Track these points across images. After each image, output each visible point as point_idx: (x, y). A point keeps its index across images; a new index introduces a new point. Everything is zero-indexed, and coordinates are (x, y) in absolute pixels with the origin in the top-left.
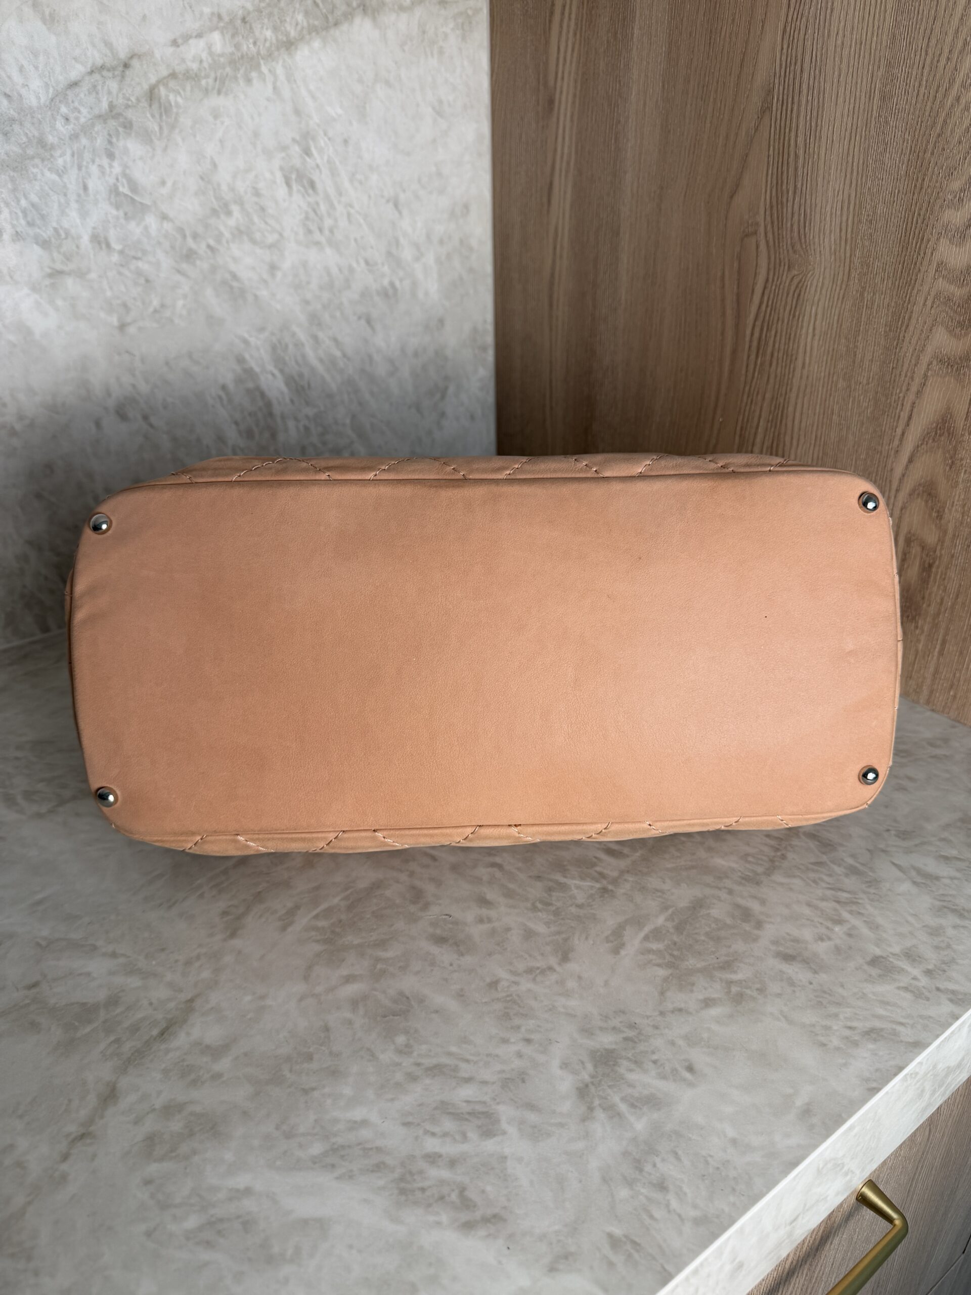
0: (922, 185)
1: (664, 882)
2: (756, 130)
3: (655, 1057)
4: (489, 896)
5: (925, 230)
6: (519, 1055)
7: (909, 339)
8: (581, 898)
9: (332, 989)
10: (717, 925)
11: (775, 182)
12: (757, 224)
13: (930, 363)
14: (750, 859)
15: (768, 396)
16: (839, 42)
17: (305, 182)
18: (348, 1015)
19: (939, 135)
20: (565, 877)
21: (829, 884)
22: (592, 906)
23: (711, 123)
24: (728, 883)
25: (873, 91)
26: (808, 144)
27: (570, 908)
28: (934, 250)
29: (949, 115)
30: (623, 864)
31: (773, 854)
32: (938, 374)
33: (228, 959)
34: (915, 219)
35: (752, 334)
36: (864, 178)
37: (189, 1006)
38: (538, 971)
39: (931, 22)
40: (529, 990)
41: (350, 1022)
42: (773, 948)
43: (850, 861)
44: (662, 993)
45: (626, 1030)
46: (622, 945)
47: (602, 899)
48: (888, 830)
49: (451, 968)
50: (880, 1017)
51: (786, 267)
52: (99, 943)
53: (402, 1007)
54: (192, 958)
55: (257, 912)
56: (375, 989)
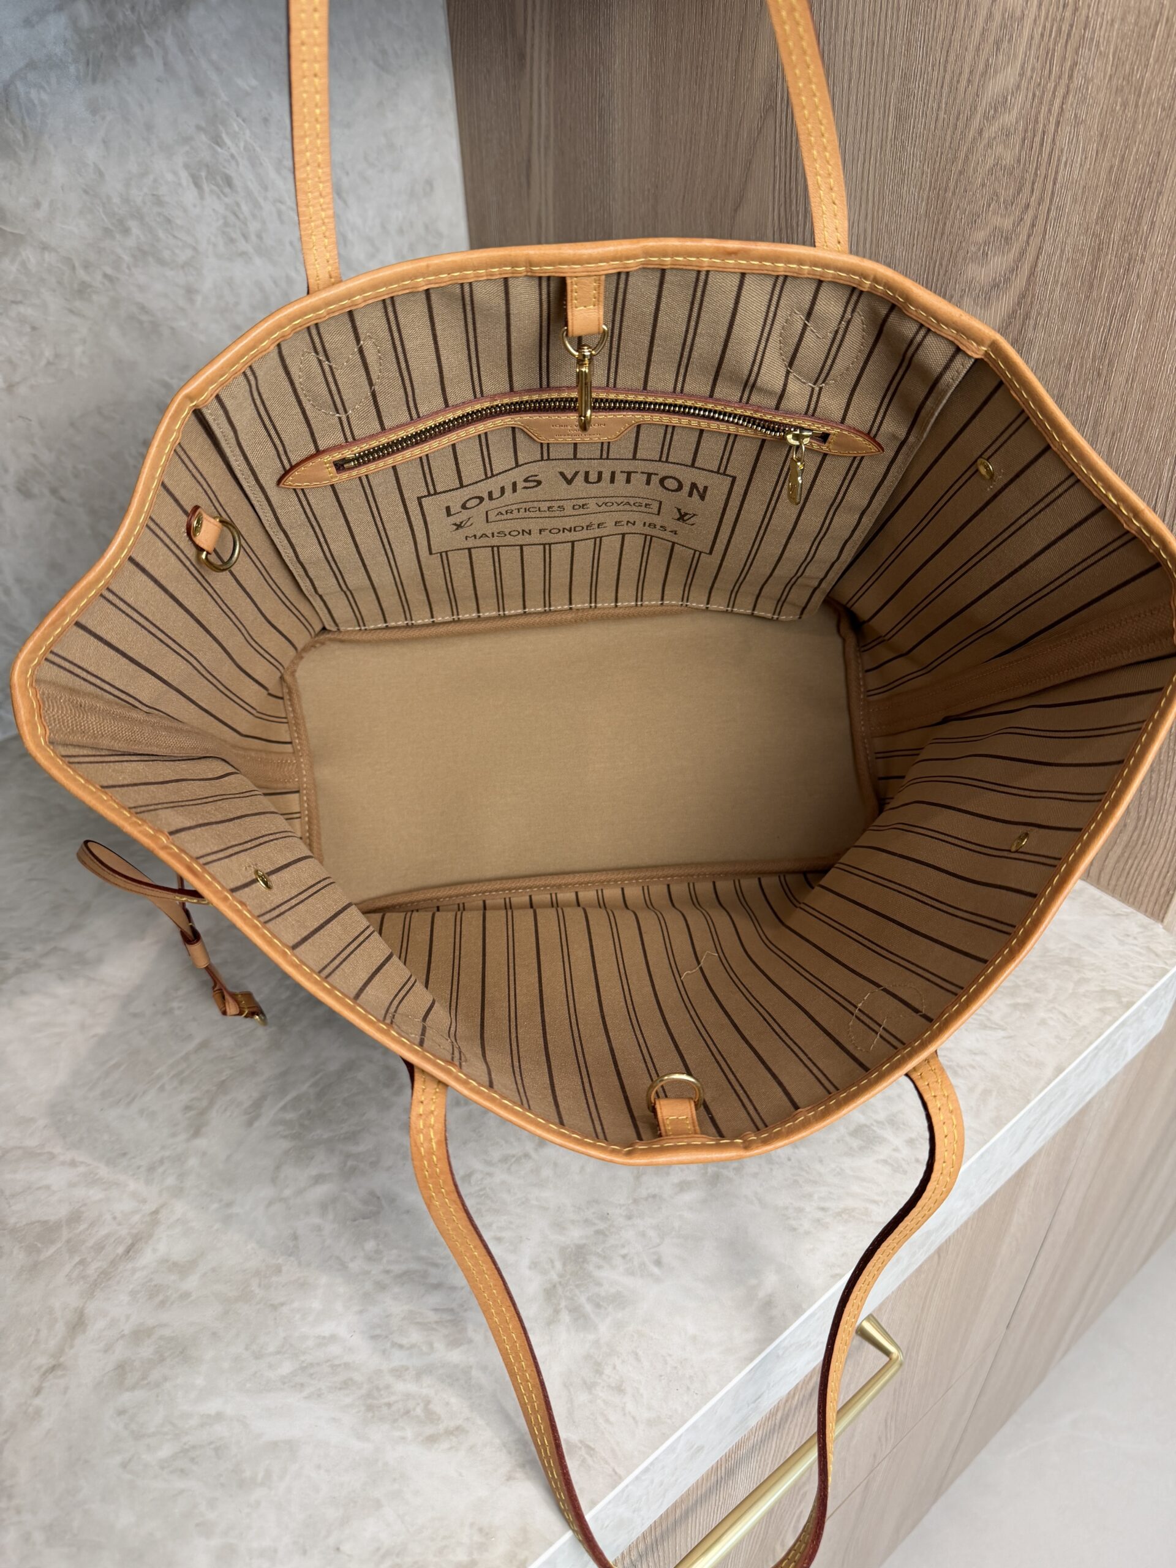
0: (943, 229)
2: (760, 132)
3: (624, 1251)
5: (947, 286)
9: (301, 1192)
11: (782, 199)
16: (848, 39)
17: (218, 178)
18: (317, 1220)
19: (961, 173)
23: (708, 115)
25: (887, 106)
29: (970, 151)
33: (192, 1162)
34: (936, 269)
36: (880, 212)
37: (154, 1219)
39: (949, 32)
40: (503, 1182)
41: (319, 1229)
44: (638, 1178)
45: (598, 1222)
50: (853, 1195)
52: (57, 1150)
53: (372, 1208)
54: (155, 1163)
55: (221, 1106)
56: (345, 1190)
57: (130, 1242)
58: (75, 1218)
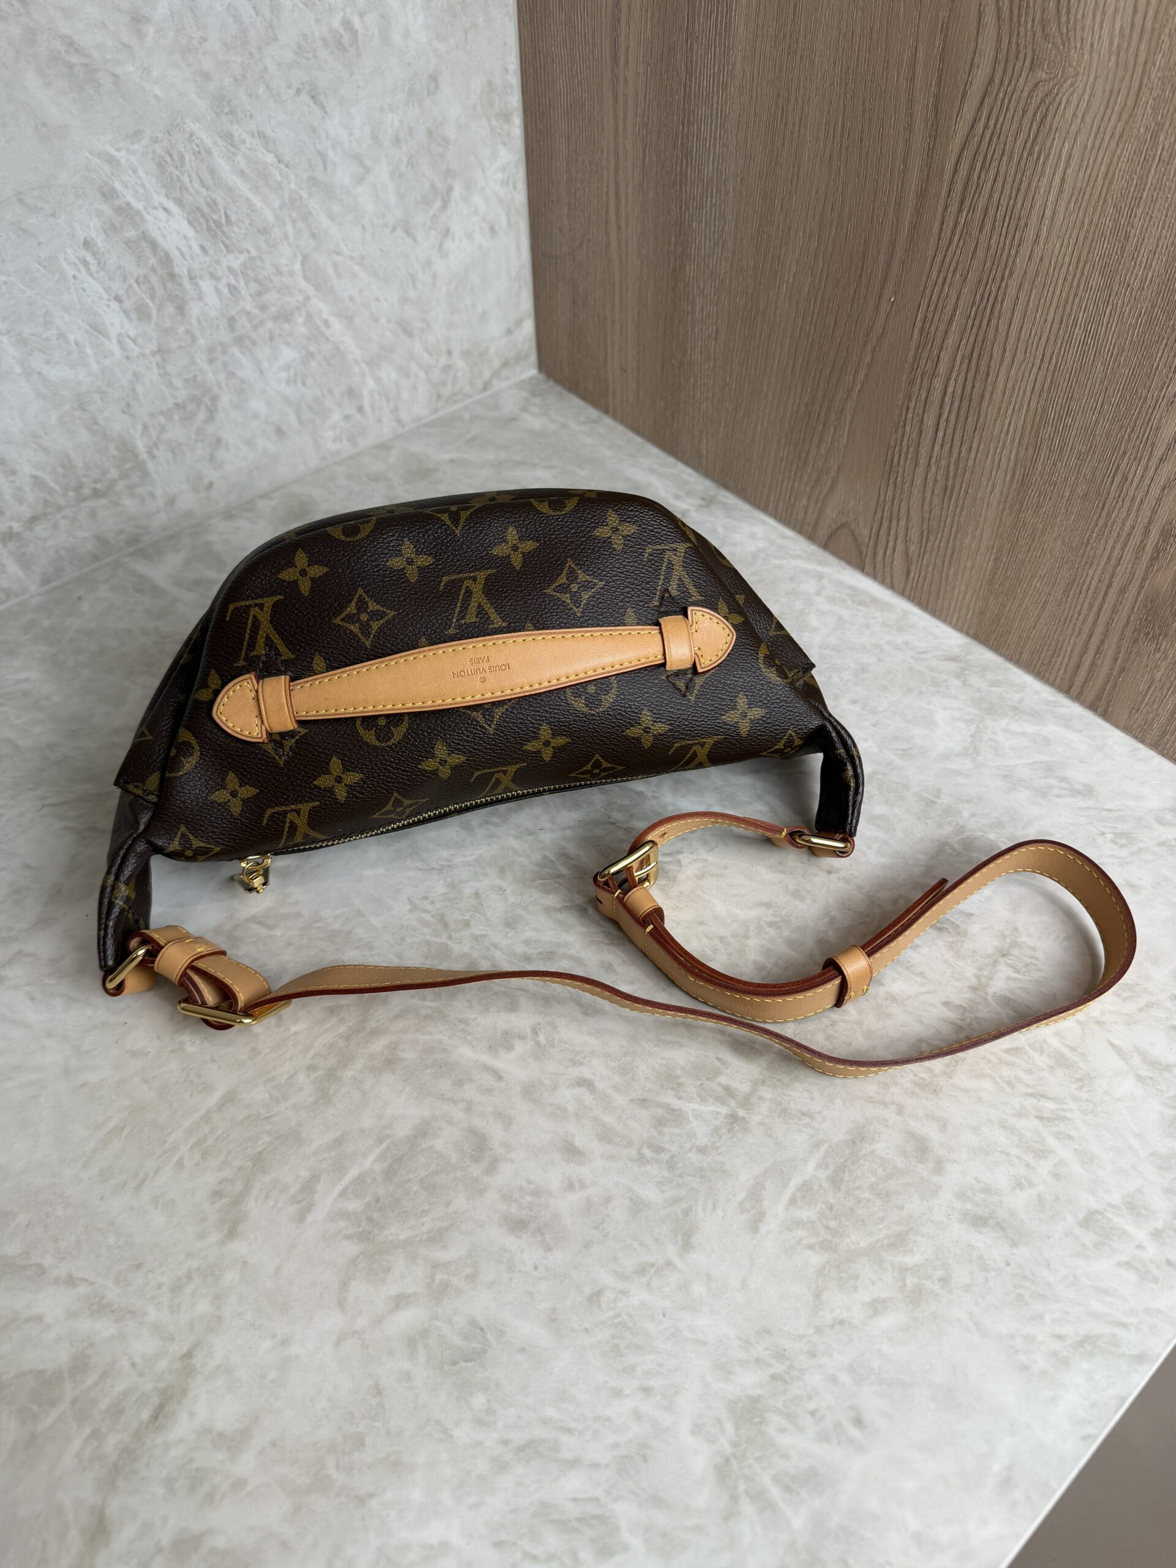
1: (812, 1099)
3: (812, 1405)
4: (579, 1142)
6: (637, 1416)
8: (702, 1135)
9: (378, 1321)
10: (884, 1170)
15: (973, 276)
18: (406, 1365)
20: (680, 1098)
21: (1028, 1086)
22: (717, 1148)
27: (690, 1155)
33: (231, 1277)
35: (955, 171)
37: (186, 1366)
38: (653, 1270)
40: (643, 1305)
41: (408, 1377)
42: (959, 1205)
44: (817, 1296)
45: (773, 1361)
46: (762, 1215)
47: (731, 1135)
49: (535, 1273)
50: (1096, 1316)
51: (1027, 63)
52: (48, 1261)
53: (475, 1345)
54: (180, 1279)
55: (261, 1190)
56: (437, 1318)
57: (157, 1401)
58: (80, 1365)
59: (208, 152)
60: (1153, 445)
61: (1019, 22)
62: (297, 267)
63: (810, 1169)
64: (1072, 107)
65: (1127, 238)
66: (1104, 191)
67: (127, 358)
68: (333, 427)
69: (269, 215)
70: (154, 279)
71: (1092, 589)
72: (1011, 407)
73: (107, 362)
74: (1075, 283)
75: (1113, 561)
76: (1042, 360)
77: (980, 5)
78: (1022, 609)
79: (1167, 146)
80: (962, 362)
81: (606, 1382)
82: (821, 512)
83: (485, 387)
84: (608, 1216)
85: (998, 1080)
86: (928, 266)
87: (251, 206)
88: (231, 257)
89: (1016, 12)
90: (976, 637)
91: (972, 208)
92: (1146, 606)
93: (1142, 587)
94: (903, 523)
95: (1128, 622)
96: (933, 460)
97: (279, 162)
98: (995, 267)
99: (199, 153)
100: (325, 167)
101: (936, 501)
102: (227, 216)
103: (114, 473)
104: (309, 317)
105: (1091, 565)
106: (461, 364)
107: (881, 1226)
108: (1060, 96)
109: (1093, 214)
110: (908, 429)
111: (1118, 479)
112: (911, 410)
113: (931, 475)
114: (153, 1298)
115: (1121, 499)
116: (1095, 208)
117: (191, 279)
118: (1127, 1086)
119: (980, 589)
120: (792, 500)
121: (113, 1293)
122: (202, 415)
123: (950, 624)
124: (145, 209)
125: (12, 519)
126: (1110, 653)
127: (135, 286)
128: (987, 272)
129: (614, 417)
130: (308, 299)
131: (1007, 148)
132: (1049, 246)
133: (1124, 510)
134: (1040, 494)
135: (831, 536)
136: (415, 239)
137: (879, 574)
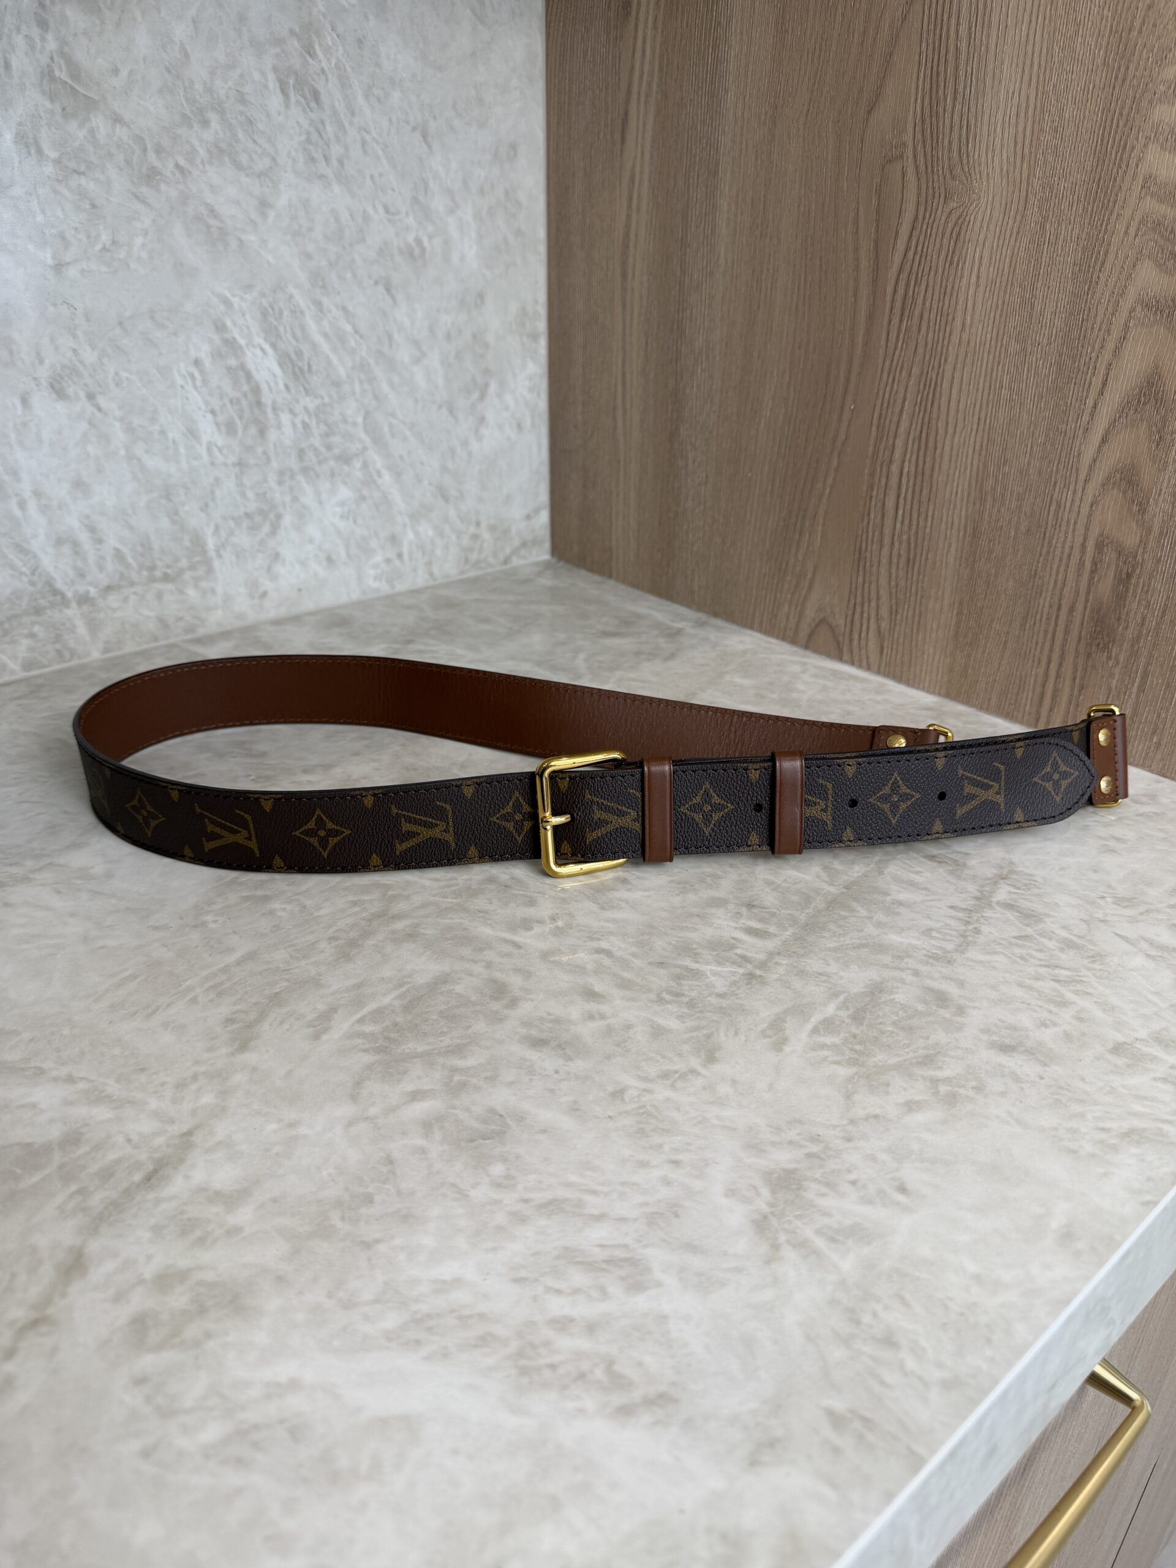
0: (1125, 75)
1: (828, 965)
2: (904, 18)
3: (852, 1177)
4: (598, 987)
5: (1128, 136)
6: (667, 1182)
7: (1105, 279)
8: (720, 986)
9: (393, 1109)
10: (906, 1012)
11: (927, 87)
12: (904, 145)
13: (1132, 310)
14: (934, 934)
15: (916, 370)
17: (306, 90)
18: (420, 1142)
20: (697, 962)
21: (1041, 960)
22: (737, 995)
23: (843, 15)
24: (911, 963)
26: (973, 34)
27: (709, 999)
28: (1140, 160)
30: (770, 945)
31: (964, 928)
32: (1143, 324)
33: (238, 1078)
34: (1115, 120)
35: (895, 291)
36: (1048, 72)
37: (186, 1143)
38: (677, 1076)
40: (668, 1100)
41: (423, 1151)
42: (985, 1037)
43: (1063, 933)
44: (848, 1097)
45: (807, 1144)
46: (785, 1041)
47: (749, 986)
48: (1103, 898)
49: (556, 1076)
50: (1137, 1115)
51: (942, 199)
52: (47, 1065)
53: (494, 1127)
54: (185, 1079)
55: (276, 1018)
56: (454, 1107)
57: (151, 1167)
58: (72, 1139)
59: (302, 313)
60: (1077, 469)
61: (933, 172)
62: (360, 420)
63: (830, 1009)
64: (978, 222)
65: (1032, 308)
66: (1011, 277)
67: (213, 464)
68: (376, 566)
69: (342, 372)
70: (244, 403)
71: (1045, 616)
72: (957, 471)
73: (195, 463)
74: (997, 353)
75: (1059, 585)
76: (978, 424)
77: (903, 168)
78: (986, 655)
79: (1053, 232)
80: (913, 444)
81: (632, 1156)
82: (801, 614)
83: (506, 561)
84: (629, 1038)
85: (1010, 955)
86: (879, 373)
87: (329, 362)
88: (308, 399)
89: (930, 166)
90: (948, 695)
91: (911, 317)
92: (1093, 618)
93: (1087, 601)
94: (873, 604)
95: (1080, 639)
96: (896, 538)
97: (356, 332)
98: (933, 357)
99: (295, 312)
100: (390, 345)
101: (901, 573)
102: (309, 366)
103: (184, 563)
104: (365, 465)
105: (1041, 594)
106: (486, 535)
107: (907, 1050)
108: (969, 216)
109: (1005, 295)
110: (872, 516)
111: (1053, 508)
112: (874, 499)
113: (895, 552)
114: (155, 1092)
115: (1058, 526)
116: (1005, 292)
117: (275, 409)
118: (1139, 961)
119: (946, 647)
120: (775, 610)
121: (113, 1088)
122: (266, 529)
123: (923, 689)
124: (247, 345)
125: (90, 584)
126: (1069, 675)
127: (229, 405)
128: (926, 364)
129: (617, 579)
130: (365, 449)
131: (933, 264)
132: (973, 330)
133: (1062, 535)
134: (990, 541)
135: (811, 635)
136: (456, 419)
137: (856, 658)
